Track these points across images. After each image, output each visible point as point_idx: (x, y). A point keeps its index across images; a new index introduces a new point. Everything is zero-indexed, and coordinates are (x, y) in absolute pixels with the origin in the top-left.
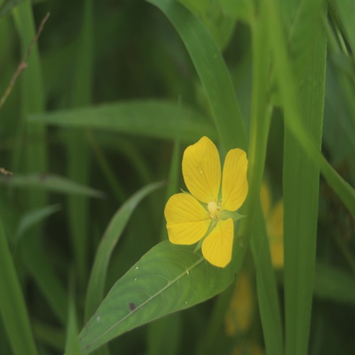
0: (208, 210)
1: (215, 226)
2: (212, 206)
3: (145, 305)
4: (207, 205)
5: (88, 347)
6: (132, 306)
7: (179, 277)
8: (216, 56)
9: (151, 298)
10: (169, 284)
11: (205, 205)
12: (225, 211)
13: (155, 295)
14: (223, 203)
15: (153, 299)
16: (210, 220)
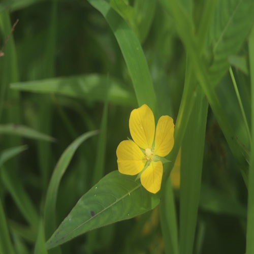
0: (145, 154)
1: (149, 165)
2: (148, 151)
3: (101, 213)
4: (144, 150)
5: (63, 238)
6: (93, 214)
7: (124, 197)
8: (138, 49)
9: (105, 209)
10: (117, 201)
11: (143, 150)
12: (156, 155)
13: (108, 207)
14: (155, 150)
15: (107, 210)
16: (146, 161)
